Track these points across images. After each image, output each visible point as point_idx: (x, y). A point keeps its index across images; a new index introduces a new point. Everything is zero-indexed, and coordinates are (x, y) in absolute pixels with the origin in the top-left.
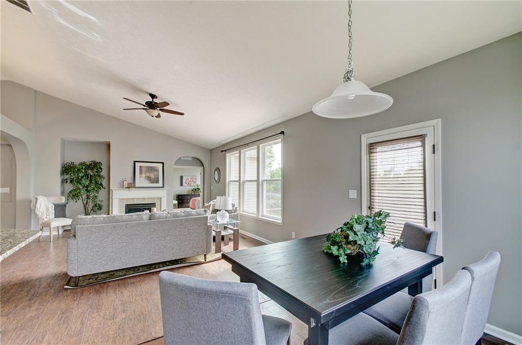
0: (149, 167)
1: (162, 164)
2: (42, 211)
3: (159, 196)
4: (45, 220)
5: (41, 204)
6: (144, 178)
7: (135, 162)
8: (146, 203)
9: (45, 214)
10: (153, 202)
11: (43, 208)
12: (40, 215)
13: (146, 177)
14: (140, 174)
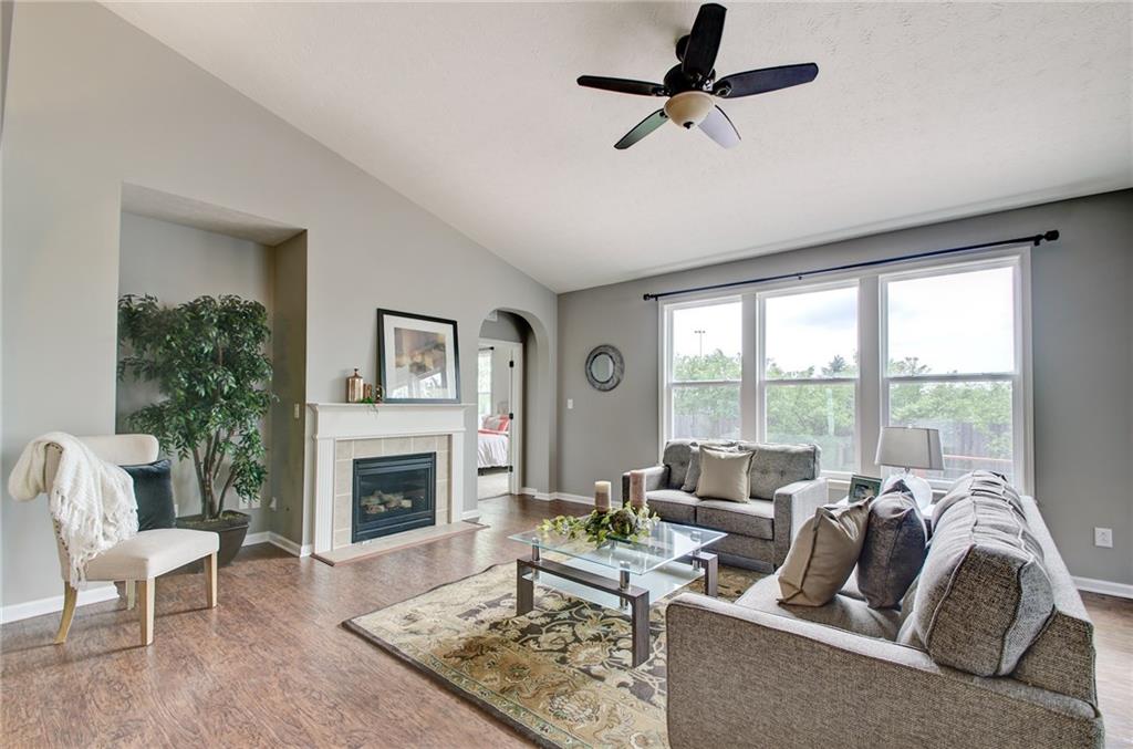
0: (419, 332)
1: (451, 326)
2: (82, 506)
3: (446, 430)
4: (104, 545)
5: (77, 473)
6: (407, 367)
7: (381, 313)
8: (412, 452)
9: (98, 522)
10: (428, 451)
11: (89, 495)
12: (75, 527)
13: (411, 366)
14: (397, 355)
